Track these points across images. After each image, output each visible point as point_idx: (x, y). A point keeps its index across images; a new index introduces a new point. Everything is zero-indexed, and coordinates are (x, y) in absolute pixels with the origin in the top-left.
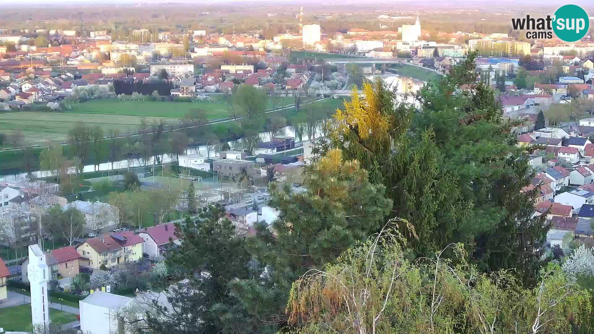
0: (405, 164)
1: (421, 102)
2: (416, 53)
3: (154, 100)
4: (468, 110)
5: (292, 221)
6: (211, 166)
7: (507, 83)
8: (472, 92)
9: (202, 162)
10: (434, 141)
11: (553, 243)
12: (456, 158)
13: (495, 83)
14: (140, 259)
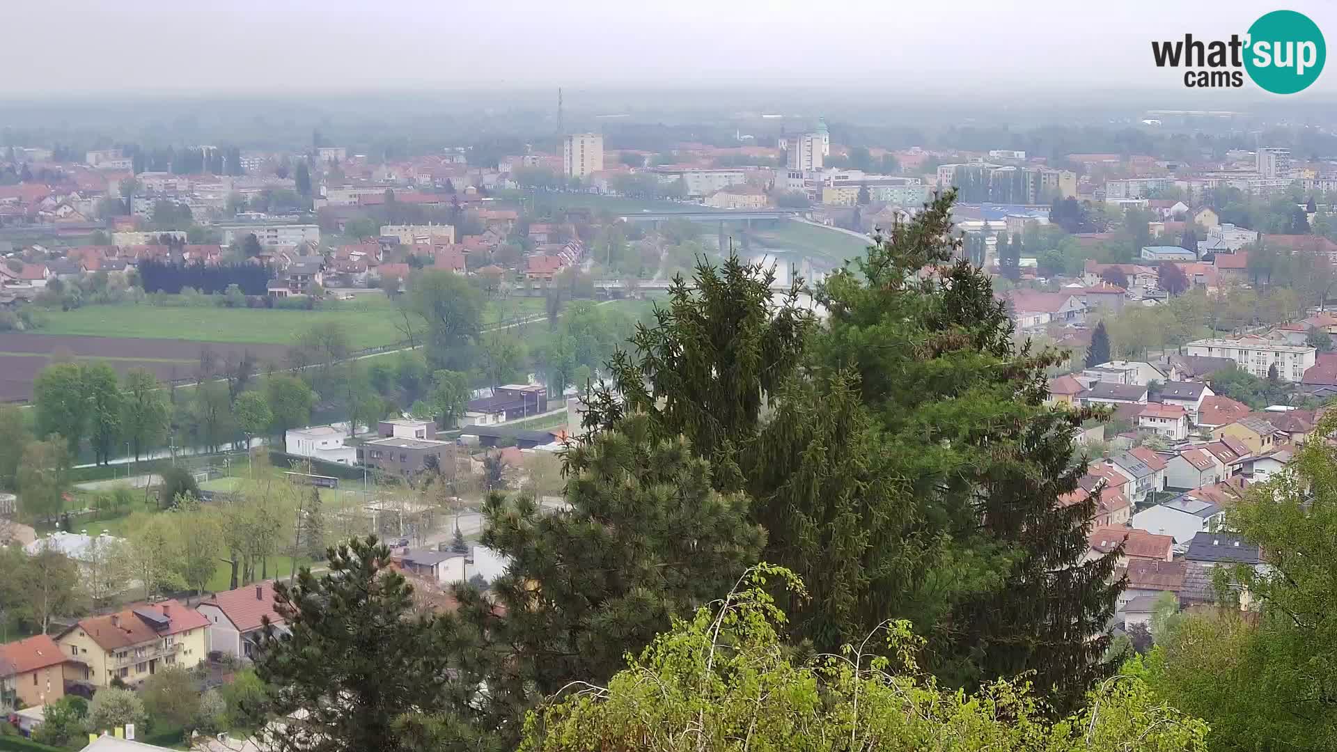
0: (793, 445)
1: (828, 307)
2: (820, 197)
3: (230, 304)
4: (933, 325)
5: (537, 576)
6: (360, 454)
7: (1025, 262)
8: (942, 284)
9: (340, 445)
10: (858, 393)
11: (1130, 620)
12: (908, 432)
13: (996, 262)
14: (200, 665)
